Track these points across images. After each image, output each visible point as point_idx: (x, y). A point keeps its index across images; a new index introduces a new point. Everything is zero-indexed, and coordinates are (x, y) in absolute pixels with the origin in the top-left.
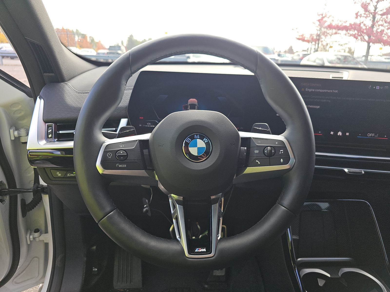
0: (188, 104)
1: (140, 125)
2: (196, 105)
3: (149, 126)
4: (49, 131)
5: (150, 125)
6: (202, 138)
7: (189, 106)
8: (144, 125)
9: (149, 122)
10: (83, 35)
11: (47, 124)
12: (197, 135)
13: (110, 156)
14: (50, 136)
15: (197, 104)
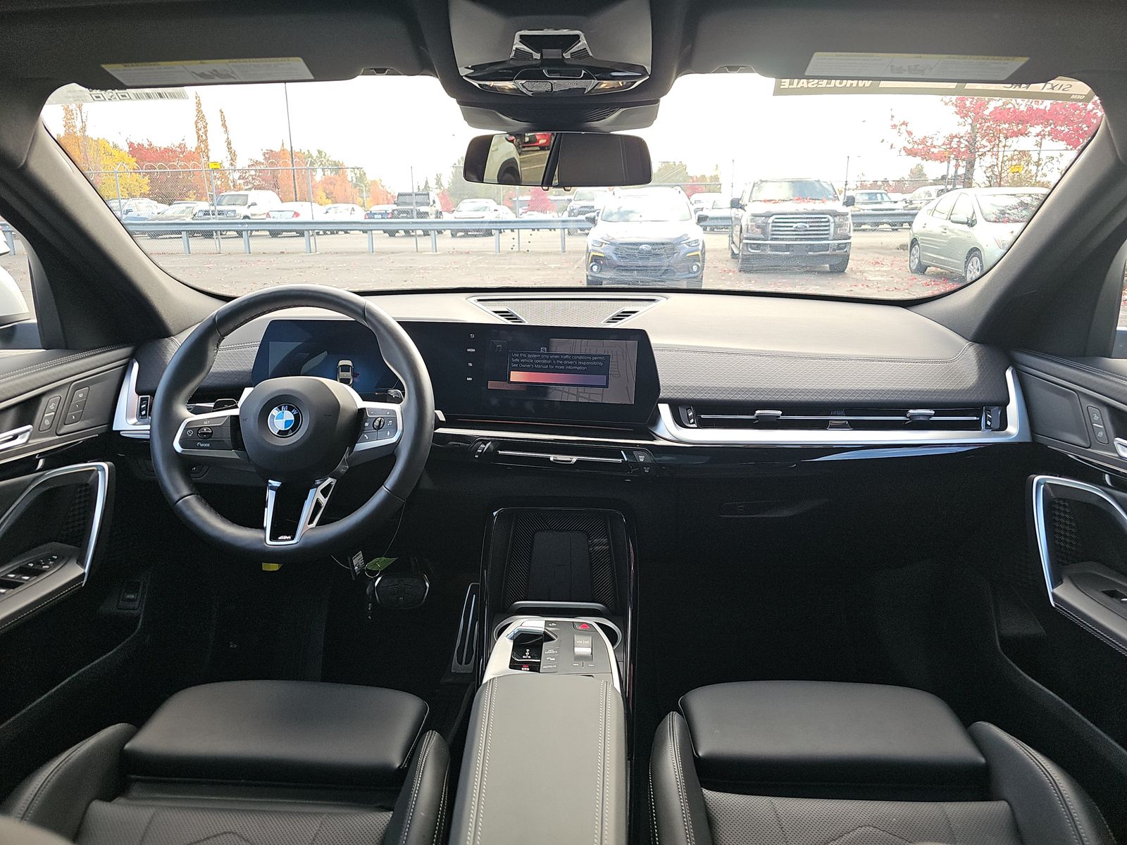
4: (142, 406)
6: (290, 409)
10: (335, 164)
11: (140, 397)
12: (285, 406)
13: (190, 433)
14: (144, 413)
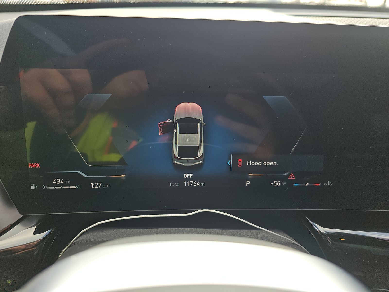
0: (176, 118)
1: (32, 187)
2: (199, 121)
3: (60, 188)
5: (61, 185)
7: (178, 124)
8: (43, 187)
9: (60, 176)
15: (200, 117)
